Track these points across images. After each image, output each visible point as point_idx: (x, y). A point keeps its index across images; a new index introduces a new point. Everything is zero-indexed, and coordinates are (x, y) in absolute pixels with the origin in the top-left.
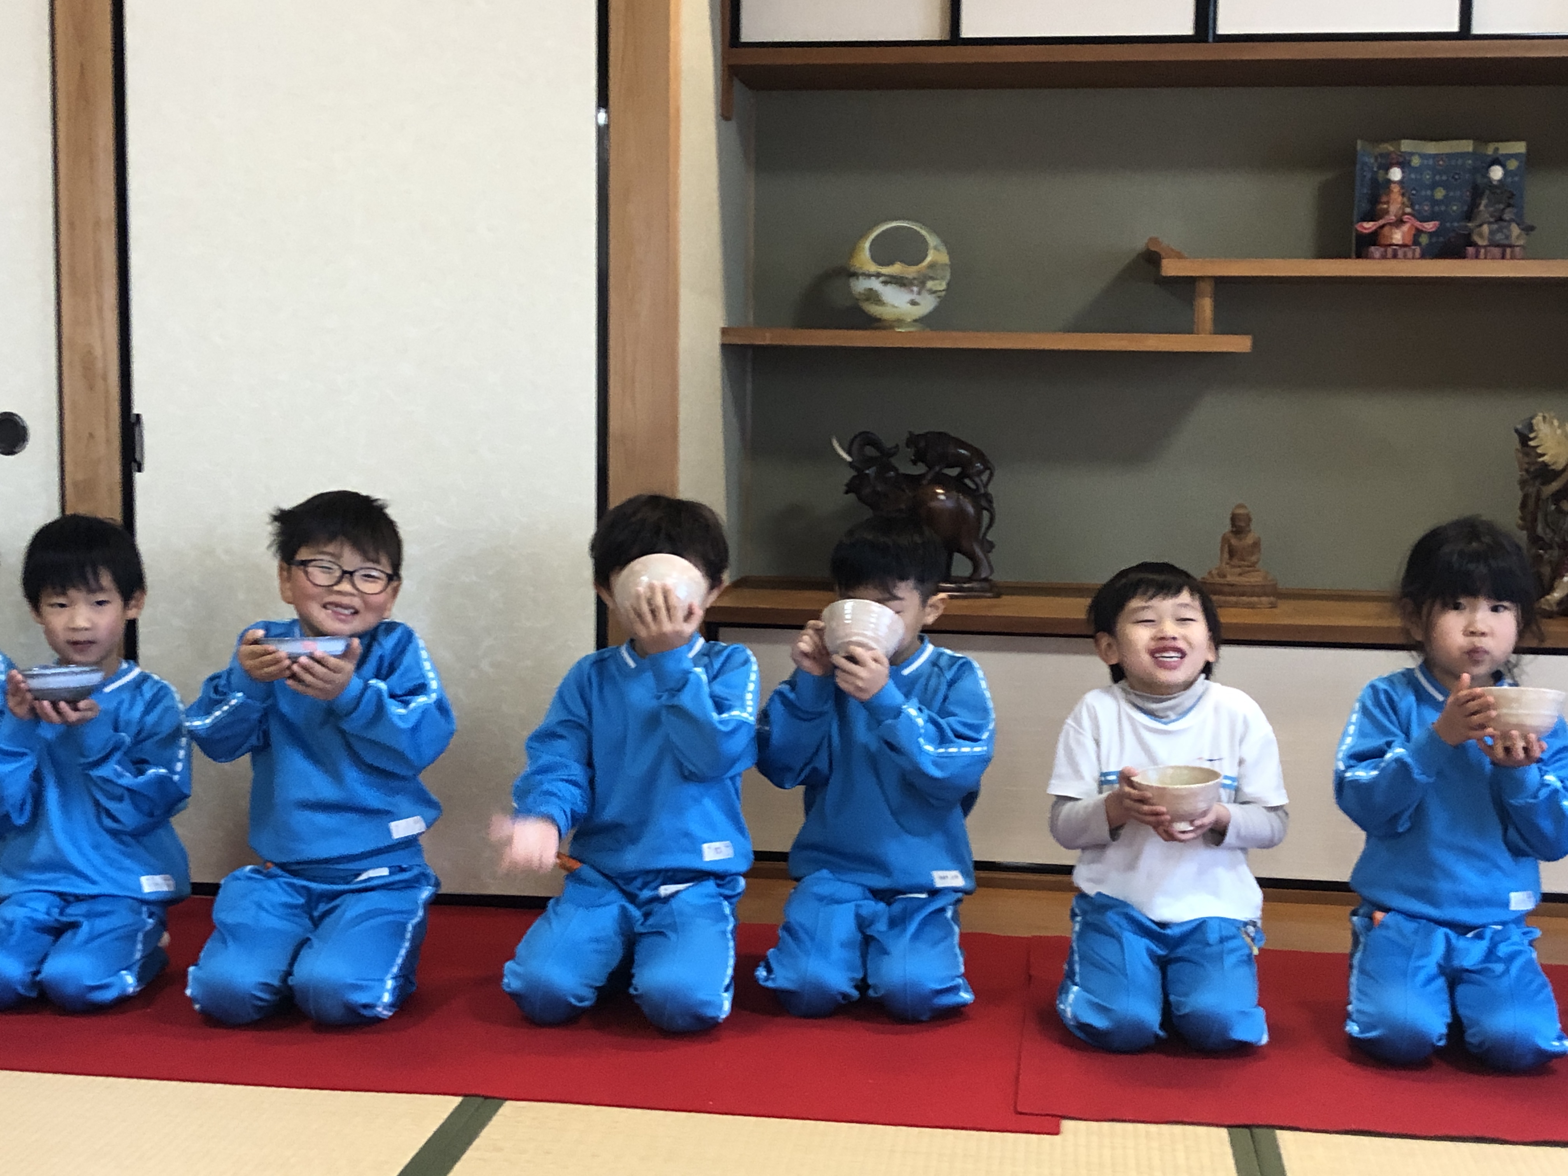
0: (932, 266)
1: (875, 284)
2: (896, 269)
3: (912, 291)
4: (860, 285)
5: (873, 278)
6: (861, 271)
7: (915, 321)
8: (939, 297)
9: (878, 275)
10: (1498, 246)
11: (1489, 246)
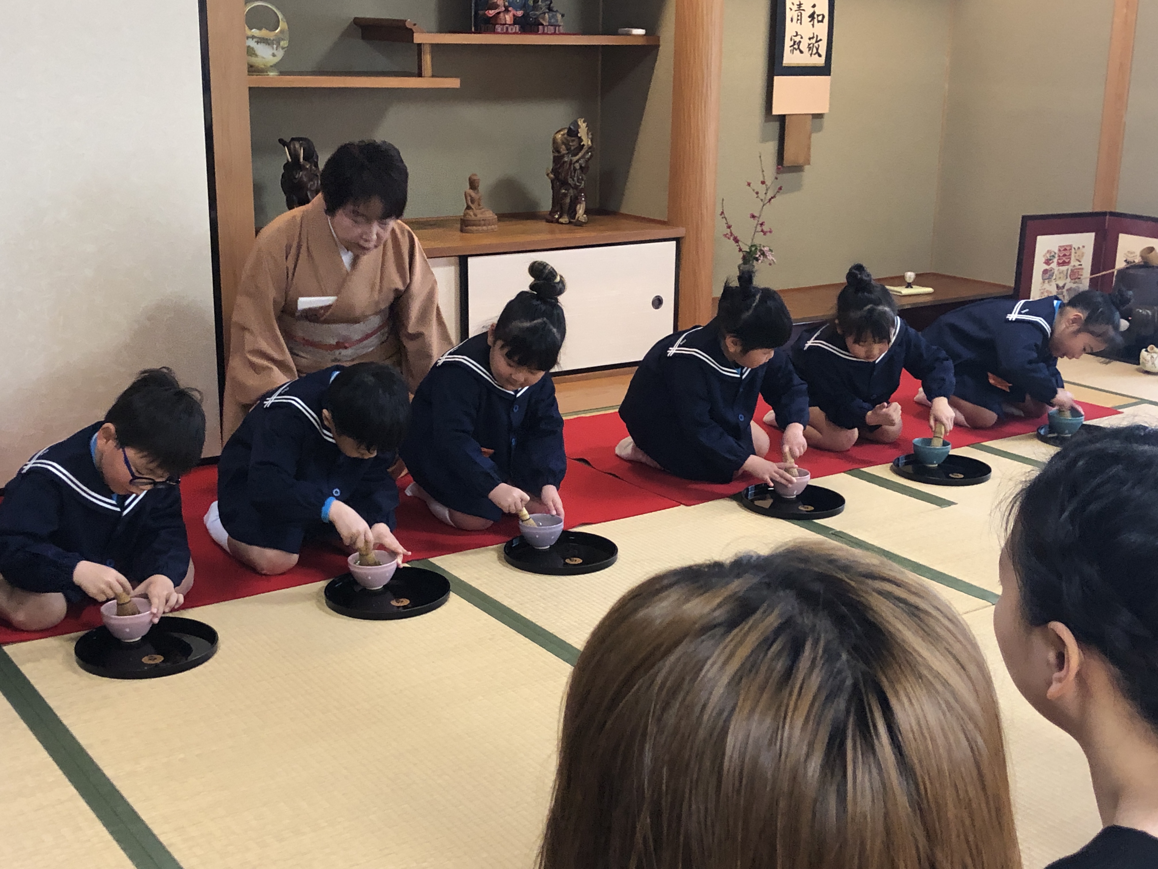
0: (281, 32)
1: (252, 43)
2: (263, 33)
10: (552, 25)
11: (549, 25)
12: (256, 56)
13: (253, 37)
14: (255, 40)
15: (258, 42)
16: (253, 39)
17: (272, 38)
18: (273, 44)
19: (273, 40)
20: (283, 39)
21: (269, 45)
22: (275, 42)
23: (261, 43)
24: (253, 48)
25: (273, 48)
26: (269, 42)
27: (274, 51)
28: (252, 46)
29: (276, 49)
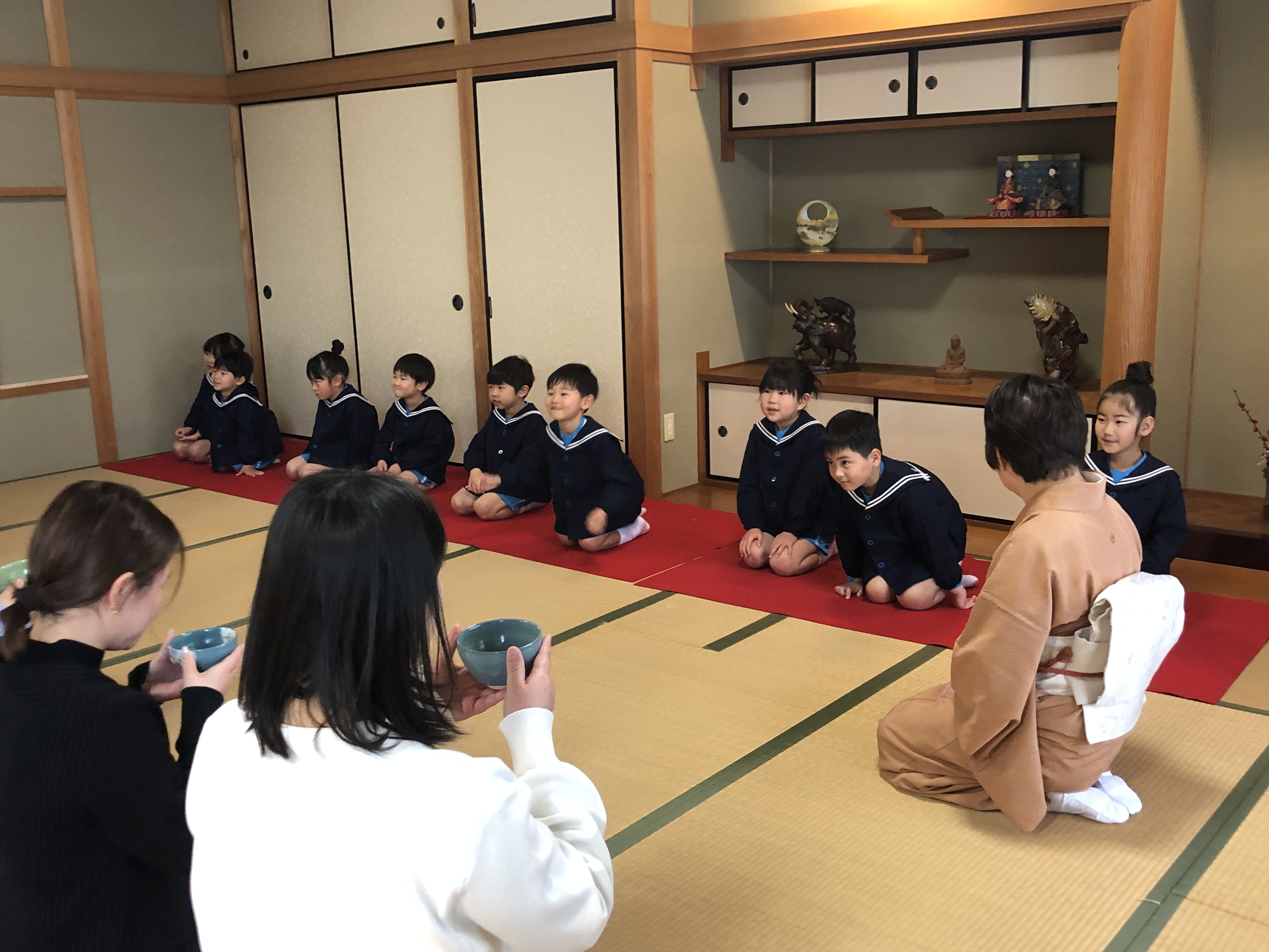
0: (828, 221)
1: (805, 230)
2: (813, 223)
3: (819, 233)
4: (800, 230)
5: (804, 227)
6: (799, 224)
7: (824, 246)
8: (832, 235)
9: (806, 226)
10: (1044, 210)
11: (1040, 210)
12: (808, 238)
14: (807, 227)
15: (808, 229)
17: (819, 226)
20: (828, 226)
21: (816, 230)
23: (810, 229)
24: (805, 234)
26: (816, 228)
27: (821, 235)
28: (805, 232)
29: (822, 234)
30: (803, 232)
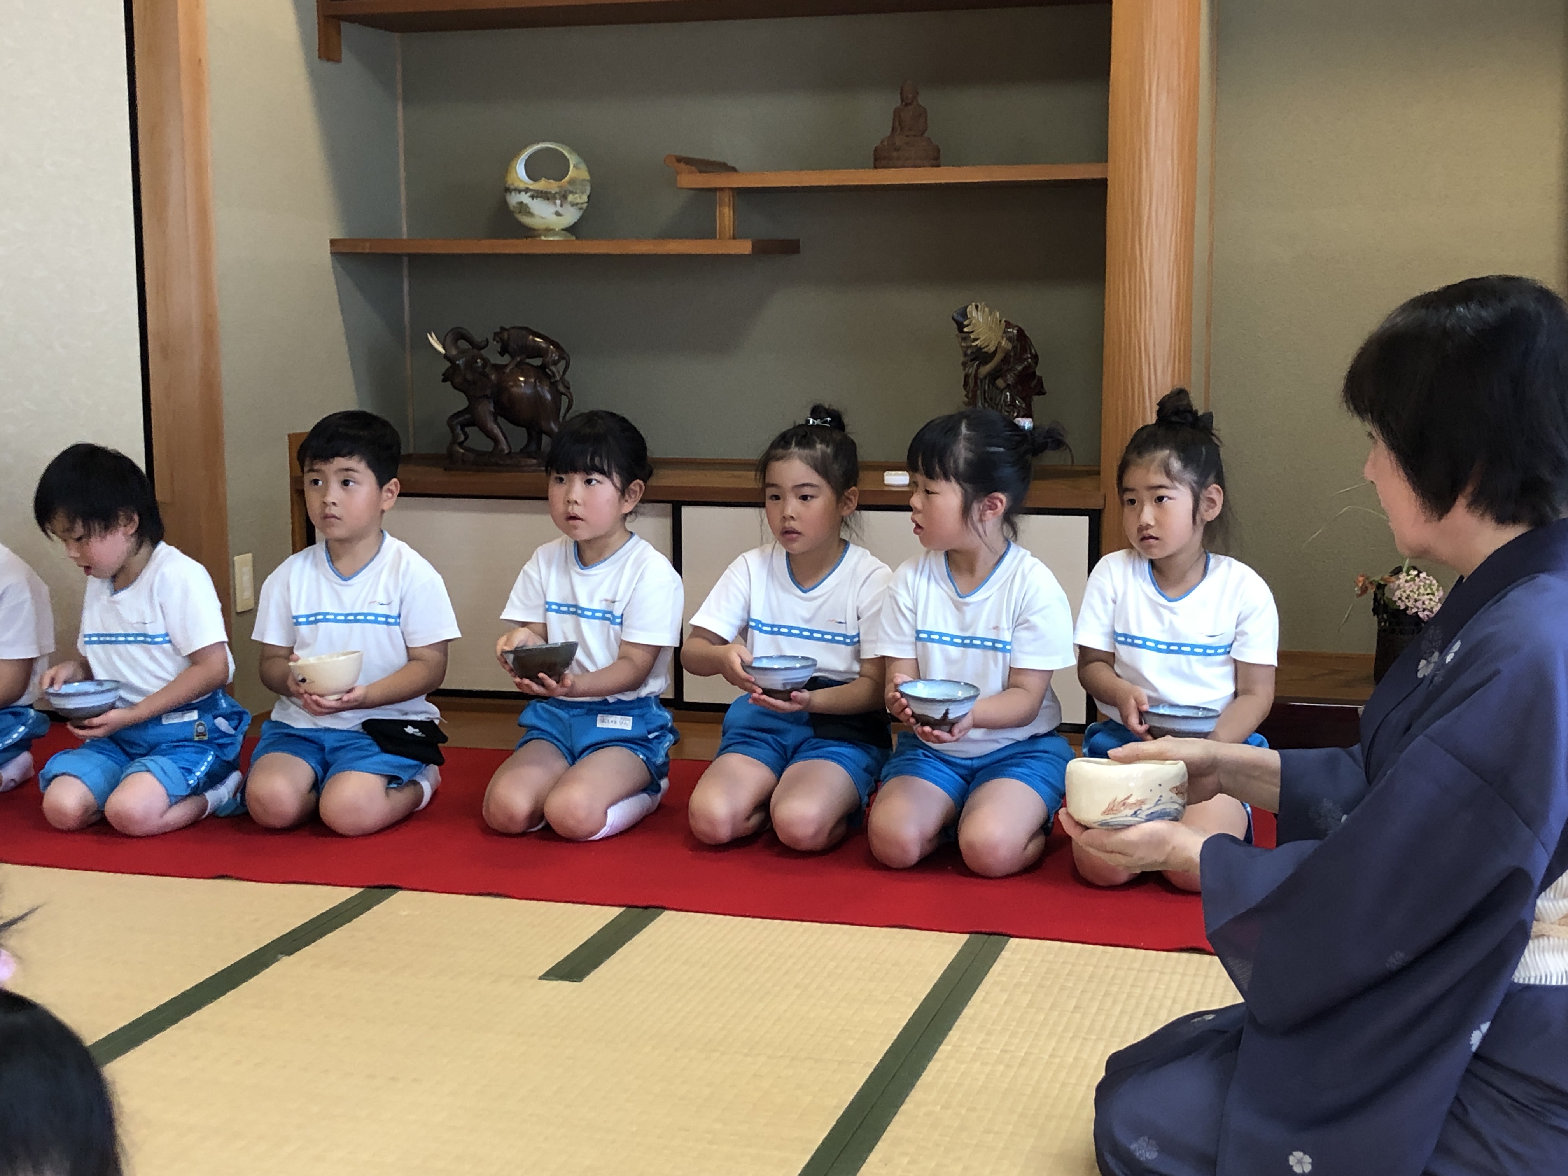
0: (572, 182)
4: (515, 199)
5: (522, 194)
6: (511, 188)
7: (562, 230)
8: (580, 209)
12: (532, 214)
13: (527, 190)
14: (529, 194)
15: (532, 197)
16: (526, 193)
17: (553, 192)
18: (556, 199)
19: (556, 193)
20: (571, 192)
21: (549, 199)
22: (557, 196)
23: (537, 197)
24: (526, 206)
25: (555, 204)
26: (549, 196)
27: (559, 209)
28: (525, 202)
29: (561, 206)
30: (522, 203)
